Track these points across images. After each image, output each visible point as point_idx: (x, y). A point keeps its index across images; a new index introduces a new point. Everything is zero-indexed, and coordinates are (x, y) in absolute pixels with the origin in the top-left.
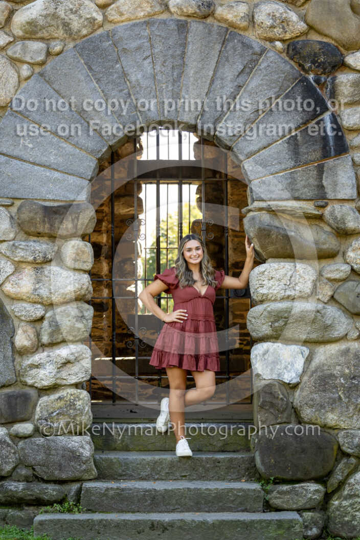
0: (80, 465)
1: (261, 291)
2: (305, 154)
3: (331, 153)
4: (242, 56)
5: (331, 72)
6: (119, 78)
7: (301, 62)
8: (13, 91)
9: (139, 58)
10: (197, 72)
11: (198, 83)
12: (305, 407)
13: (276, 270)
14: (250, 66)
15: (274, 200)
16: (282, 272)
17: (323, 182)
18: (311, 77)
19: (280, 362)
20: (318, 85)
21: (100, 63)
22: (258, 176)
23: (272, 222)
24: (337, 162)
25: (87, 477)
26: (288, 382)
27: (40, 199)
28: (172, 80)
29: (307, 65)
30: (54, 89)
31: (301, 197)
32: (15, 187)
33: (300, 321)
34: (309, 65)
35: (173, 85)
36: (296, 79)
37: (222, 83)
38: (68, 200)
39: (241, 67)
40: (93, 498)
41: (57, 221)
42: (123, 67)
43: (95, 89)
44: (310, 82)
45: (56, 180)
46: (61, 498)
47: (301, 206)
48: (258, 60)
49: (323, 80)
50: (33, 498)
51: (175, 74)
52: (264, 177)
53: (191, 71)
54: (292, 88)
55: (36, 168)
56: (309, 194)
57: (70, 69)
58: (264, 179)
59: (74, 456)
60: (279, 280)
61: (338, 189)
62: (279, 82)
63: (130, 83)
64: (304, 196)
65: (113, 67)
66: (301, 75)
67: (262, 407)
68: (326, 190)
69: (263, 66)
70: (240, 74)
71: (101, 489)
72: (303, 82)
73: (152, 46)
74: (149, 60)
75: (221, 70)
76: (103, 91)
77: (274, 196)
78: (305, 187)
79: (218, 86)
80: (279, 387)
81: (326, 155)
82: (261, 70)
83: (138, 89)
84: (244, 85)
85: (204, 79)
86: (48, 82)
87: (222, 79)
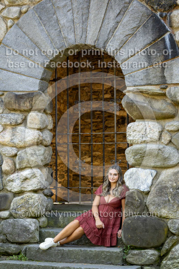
0: (28, 234)
1: (129, 139)
2: (154, 58)
3: (169, 57)
4: (119, 5)
5: (169, 10)
6: (55, 22)
7: (151, 5)
8: (4, 34)
9: (65, 11)
10: (95, 16)
11: (96, 22)
12: (151, 205)
13: (137, 126)
14: (124, 10)
15: (137, 86)
16: (141, 127)
17: (165, 74)
18: (158, 14)
19: (139, 179)
20: (162, 18)
21: (46, 15)
22: (128, 73)
23: (134, 98)
24: (173, 62)
25: (33, 241)
26: (142, 191)
27: (16, 91)
28: (82, 22)
29: (155, 7)
30: (23, 32)
31: (152, 83)
32: (4, 85)
33: (150, 155)
34: (156, 6)
35: (83, 24)
36: (149, 15)
37: (108, 21)
38: (29, 91)
39: (118, 11)
40: (32, 253)
41: (22, 102)
42: (57, 17)
43: (43, 30)
44: (157, 17)
45: (23, 81)
46: (18, 252)
47: (152, 88)
48: (128, 6)
49: (164, 15)
50: (4, 251)
51: (84, 18)
52: (131, 73)
53: (92, 16)
54: (147, 21)
55: (14, 74)
56: (156, 81)
57: (30, 20)
58: (131, 74)
59: (26, 229)
60: (139, 132)
61: (173, 77)
62: (139, 18)
63: (61, 25)
64: (154, 83)
65: (52, 17)
66: (152, 13)
67: (127, 205)
68: (166, 79)
69: (130, 10)
70: (118, 15)
71: (36, 248)
72: (153, 17)
73: (72, 4)
74: (71, 12)
75: (108, 14)
76: (47, 31)
77: (137, 84)
78: (154, 77)
79: (106, 23)
80: (137, 193)
81: (166, 58)
82: (129, 12)
83: (64, 28)
84: (120, 21)
85: (99, 20)
86: (21, 28)
87: (108, 19)
